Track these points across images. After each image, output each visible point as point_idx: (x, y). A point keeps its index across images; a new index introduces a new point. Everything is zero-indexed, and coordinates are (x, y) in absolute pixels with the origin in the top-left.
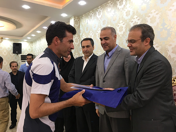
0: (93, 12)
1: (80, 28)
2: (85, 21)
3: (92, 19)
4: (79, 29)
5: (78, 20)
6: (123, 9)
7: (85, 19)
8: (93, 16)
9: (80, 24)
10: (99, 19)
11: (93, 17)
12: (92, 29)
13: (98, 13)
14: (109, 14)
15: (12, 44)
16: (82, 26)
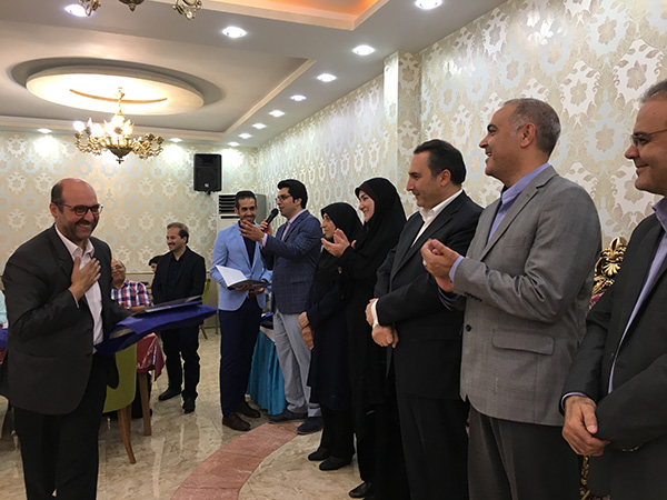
0: (469, 33)
1: (420, 93)
2: (441, 67)
3: (467, 59)
4: (419, 99)
5: (416, 66)
6: (587, 14)
7: (442, 62)
8: (470, 46)
9: (423, 80)
10: (494, 57)
11: (469, 51)
12: (465, 95)
13: (491, 34)
14: (533, 38)
15: (192, 157)
16: (430, 85)
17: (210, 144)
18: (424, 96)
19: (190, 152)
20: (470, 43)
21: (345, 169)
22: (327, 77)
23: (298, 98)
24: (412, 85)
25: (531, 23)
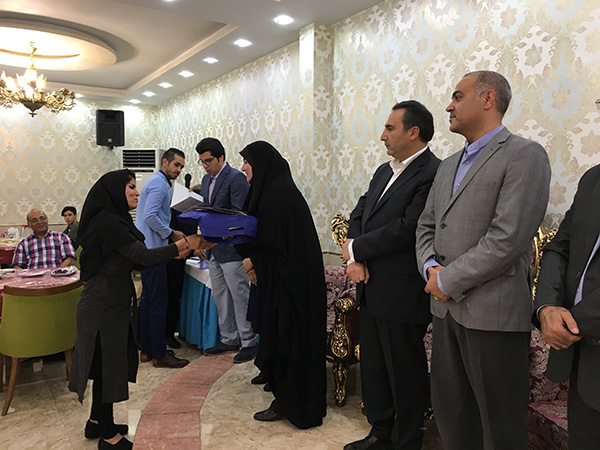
0: (381, 11)
1: (333, 62)
2: (354, 39)
3: (379, 34)
4: (331, 67)
5: (329, 37)
6: (491, 2)
7: (354, 34)
8: (381, 22)
9: (335, 51)
10: (405, 33)
11: (381, 27)
12: (377, 66)
13: (402, 13)
14: (441, 20)
15: (94, 113)
16: (342, 55)
17: (112, 101)
18: (337, 64)
19: (92, 108)
20: (382, 20)
21: (255, 128)
22: (243, 43)
23: (211, 60)
24: (325, 55)
25: (439, 5)
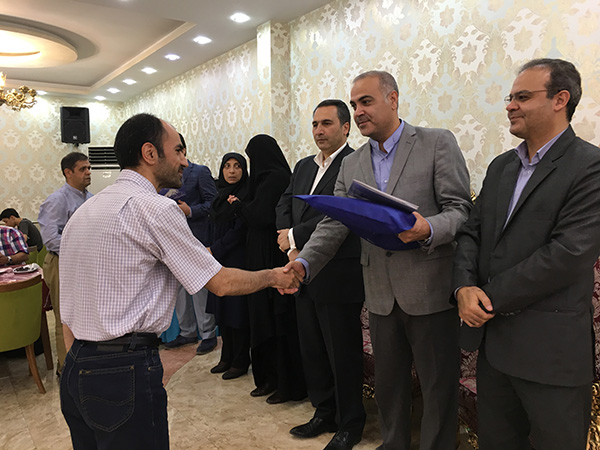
0: (333, 10)
1: (289, 59)
2: (308, 37)
3: (331, 32)
4: (288, 64)
5: (285, 34)
6: (431, 2)
7: (308, 32)
8: (333, 21)
9: (292, 47)
10: (355, 31)
11: (333, 26)
12: (330, 63)
13: (352, 12)
15: (59, 110)
16: (298, 52)
17: (77, 97)
18: (293, 61)
19: (56, 105)
20: (334, 18)
21: (218, 124)
22: (202, 40)
23: (173, 57)
24: (282, 52)
25: (386, 5)
